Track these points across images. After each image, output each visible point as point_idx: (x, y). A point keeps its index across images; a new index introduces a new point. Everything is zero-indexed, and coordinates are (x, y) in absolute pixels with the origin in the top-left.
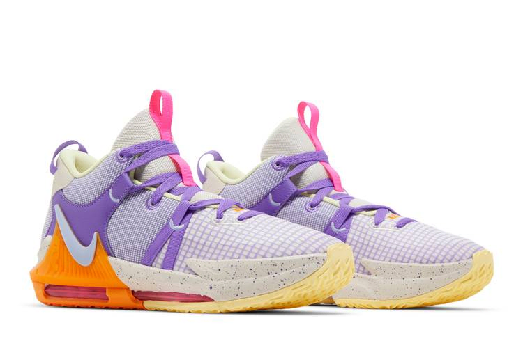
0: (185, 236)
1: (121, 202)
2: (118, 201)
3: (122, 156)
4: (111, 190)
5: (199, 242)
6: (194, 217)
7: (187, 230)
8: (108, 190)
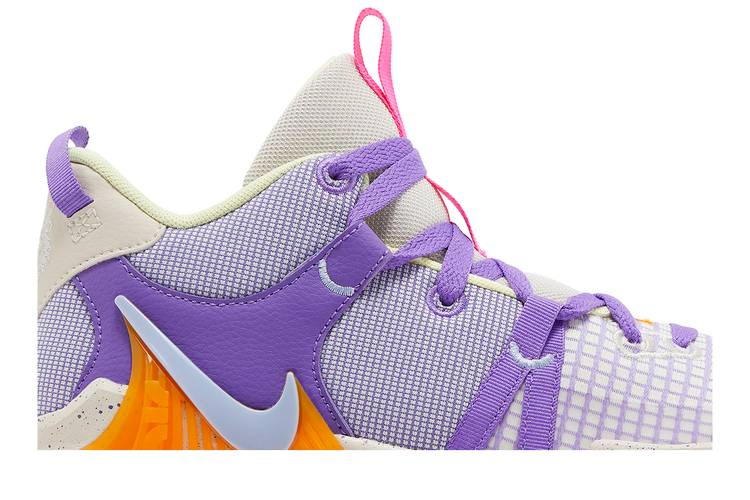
0: (564, 383)
1: (360, 293)
2: (351, 291)
3: (335, 177)
4: (323, 263)
5: (607, 398)
6: (571, 337)
7: (566, 370)
8: (315, 263)
